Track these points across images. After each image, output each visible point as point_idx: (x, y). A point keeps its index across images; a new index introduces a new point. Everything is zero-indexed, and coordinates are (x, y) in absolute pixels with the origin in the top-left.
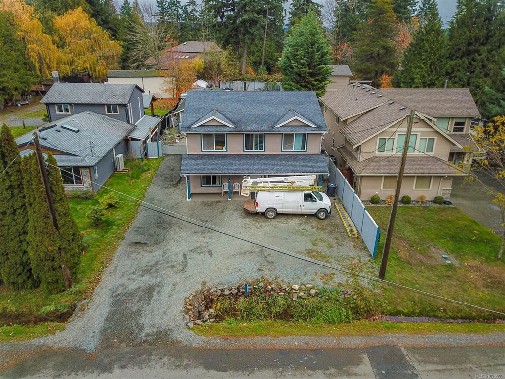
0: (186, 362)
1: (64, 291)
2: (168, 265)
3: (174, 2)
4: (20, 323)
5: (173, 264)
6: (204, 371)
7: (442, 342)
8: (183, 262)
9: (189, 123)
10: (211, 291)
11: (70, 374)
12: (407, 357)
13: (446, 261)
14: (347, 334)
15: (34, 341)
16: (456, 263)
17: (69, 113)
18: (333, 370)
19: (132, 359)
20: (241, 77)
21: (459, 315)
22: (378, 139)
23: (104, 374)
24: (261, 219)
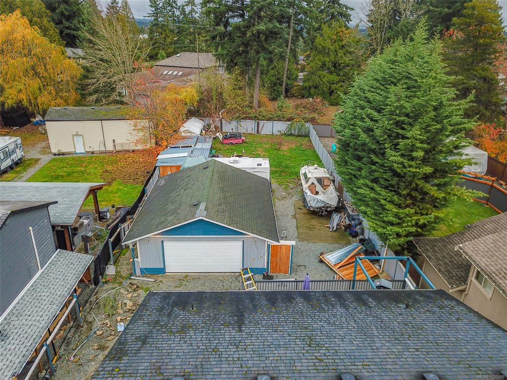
20: (253, 113)
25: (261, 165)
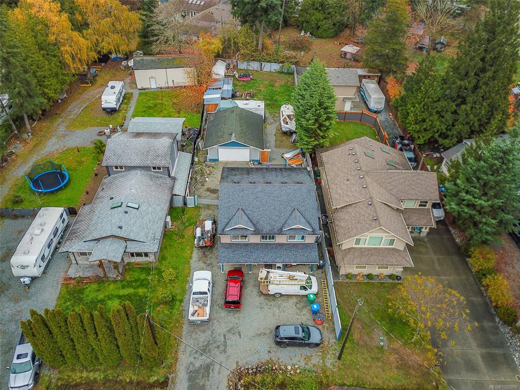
2: (215, 345)
5: (218, 344)
8: (224, 342)
9: (223, 225)
10: (242, 369)
13: (381, 343)
16: (386, 345)
17: (124, 170)
25: (259, 106)
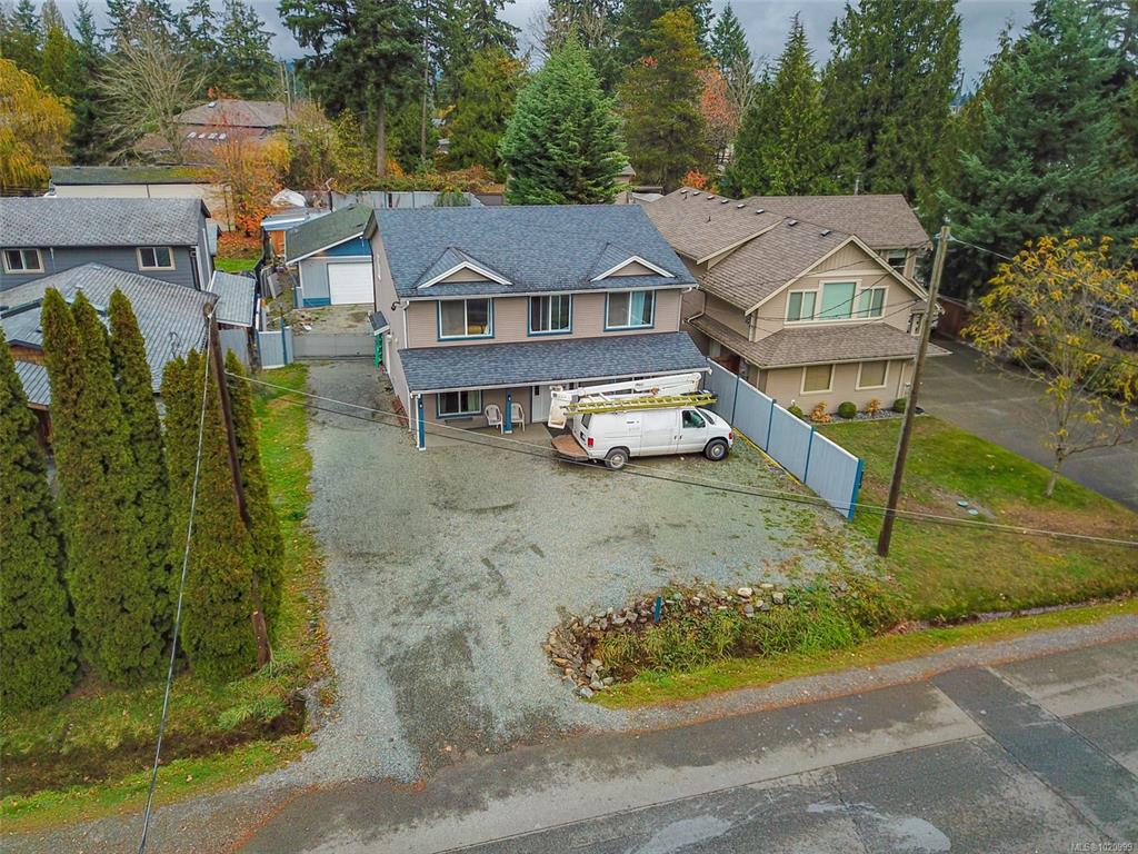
0: (623, 762)
1: (254, 670)
2: (462, 584)
3: (152, 4)
4: (183, 755)
5: (471, 581)
6: (670, 771)
7: (1043, 647)
8: (490, 574)
9: (410, 279)
10: (587, 621)
11: (396, 830)
12: (1005, 681)
13: (970, 511)
14: (884, 661)
15: (264, 782)
16: (986, 512)
17: (41, 270)
18: (899, 726)
19: (510, 775)
20: (379, 182)
21: (1031, 601)
22: (789, 295)
23: (472, 815)
24: (600, 472)
